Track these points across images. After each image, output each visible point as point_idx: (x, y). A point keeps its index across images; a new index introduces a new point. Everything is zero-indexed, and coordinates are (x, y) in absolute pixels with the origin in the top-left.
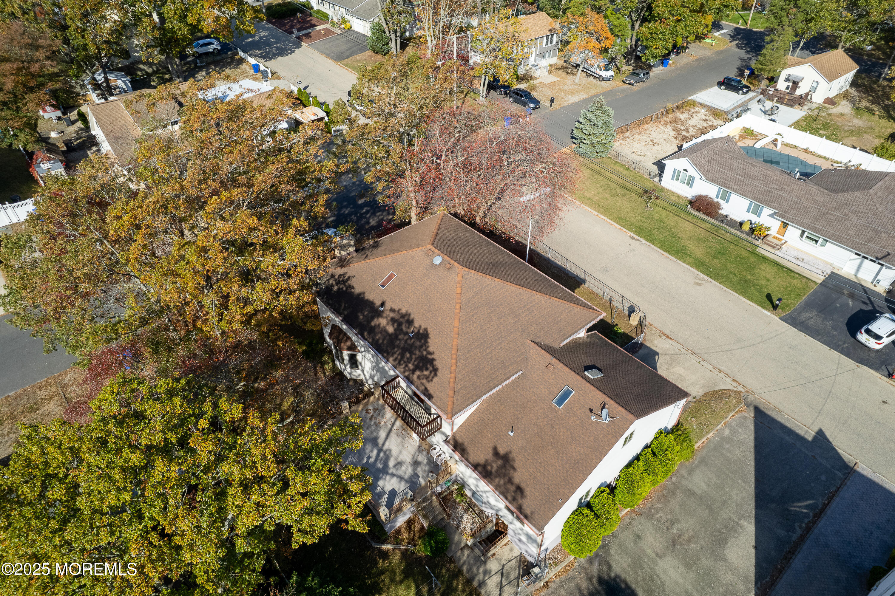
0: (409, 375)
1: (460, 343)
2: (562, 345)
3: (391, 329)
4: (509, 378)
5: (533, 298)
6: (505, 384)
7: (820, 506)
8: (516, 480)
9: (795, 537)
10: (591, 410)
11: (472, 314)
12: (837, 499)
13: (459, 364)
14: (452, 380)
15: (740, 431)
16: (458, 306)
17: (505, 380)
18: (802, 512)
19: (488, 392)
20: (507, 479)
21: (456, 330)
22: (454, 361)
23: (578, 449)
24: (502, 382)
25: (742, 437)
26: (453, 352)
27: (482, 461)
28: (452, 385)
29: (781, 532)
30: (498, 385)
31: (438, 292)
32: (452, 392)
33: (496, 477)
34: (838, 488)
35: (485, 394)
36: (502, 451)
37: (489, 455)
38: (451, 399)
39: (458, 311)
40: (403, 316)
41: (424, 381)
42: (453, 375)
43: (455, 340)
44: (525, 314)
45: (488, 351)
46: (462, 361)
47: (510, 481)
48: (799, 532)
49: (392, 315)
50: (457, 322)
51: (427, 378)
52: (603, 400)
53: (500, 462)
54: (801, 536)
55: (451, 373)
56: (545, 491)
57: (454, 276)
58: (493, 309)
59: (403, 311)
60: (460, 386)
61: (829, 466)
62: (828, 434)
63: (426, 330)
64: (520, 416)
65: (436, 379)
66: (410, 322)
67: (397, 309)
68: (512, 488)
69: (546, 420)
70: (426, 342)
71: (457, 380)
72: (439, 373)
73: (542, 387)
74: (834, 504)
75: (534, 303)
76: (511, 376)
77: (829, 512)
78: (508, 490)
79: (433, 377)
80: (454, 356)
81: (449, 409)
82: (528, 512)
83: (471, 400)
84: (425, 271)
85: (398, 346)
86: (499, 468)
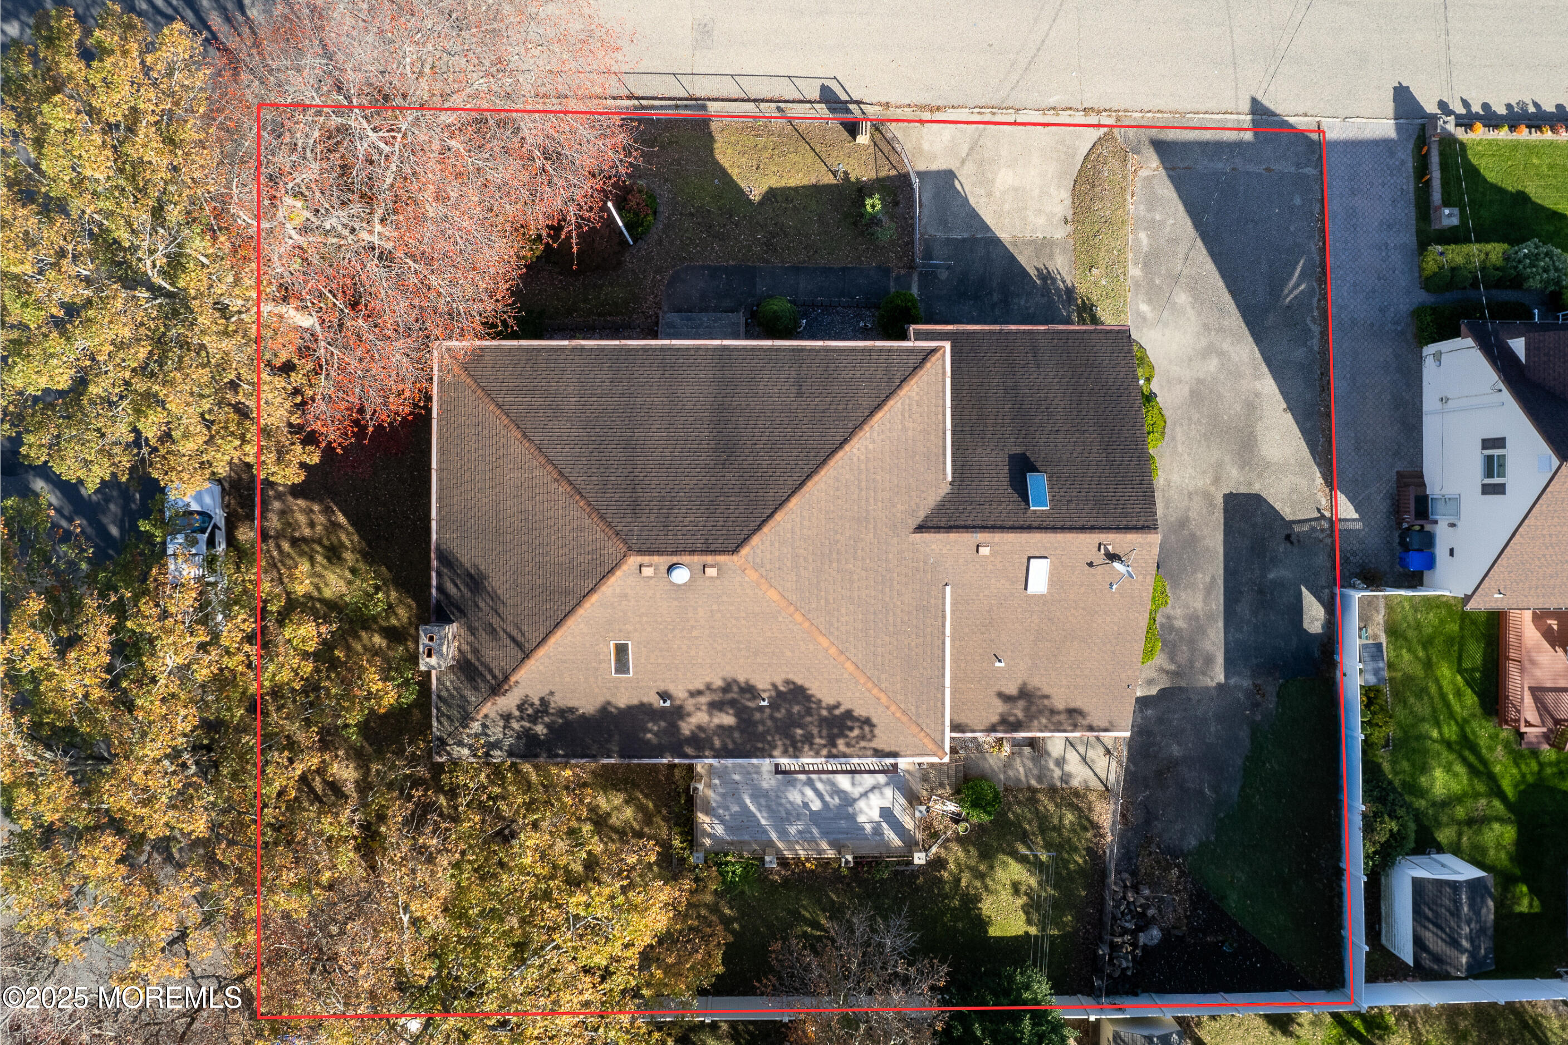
0: (830, 752)
1: (855, 659)
2: (950, 478)
3: (728, 719)
4: (944, 617)
5: (855, 459)
6: (948, 631)
7: (1317, 259)
8: (1060, 705)
9: (1315, 343)
10: (1090, 565)
11: (823, 602)
12: (1330, 226)
13: (883, 686)
14: (898, 715)
15: (1158, 217)
16: (798, 617)
17: (944, 626)
18: (1302, 292)
19: (943, 667)
20: (1047, 713)
21: (833, 651)
22: (875, 691)
23: (1108, 619)
24: (944, 633)
25: (1168, 229)
26: (862, 681)
27: (995, 719)
28: (904, 719)
29: (1299, 354)
30: (943, 643)
31: (737, 619)
32: (914, 727)
33: (1031, 721)
34: (1322, 201)
35: (943, 675)
36: (1012, 690)
37: (999, 707)
38: (922, 734)
39: (807, 624)
40: (727, 688)
41: (863, 744)
42: (893, 708)
43: (848, 665)
44: (872, 501)
45: (891, 619)
46: (883, 676)
47: (1053, 712)
48: (1316, 329)
49: (703, 700)
50: (822, 640)
51: (863, 737)
52: (1096, 542)
53: (1021, 704)
54: (1321, 333)
55: (887, 708)
56: (1102, 690)
57: (738, 579)
58: (834, 556)
59: (719, 683)
60: (913, 708)
61: (1293, 169)
62: (1266, 103)
63: (787, 682)
64: (993, 636)
65: (876, 731)
66: (750, 690)
67: (702, 687)
68: (1062, 717)
69: (1035, 617)
70: (809, 698)
71: (902, 706)
72: (875, 720)
73: (993, 581)
74: (1330, 238)
75: (863, 466)
76: (944, 611)
77: (1331, 261)
78: (1060, 723)
79: (872, 731)
80: (870, 685)
81: (931, 746)
82: (1104, 724)
83: (939, 704)
84: (676, 603)
85: (768, 732)
86: (1026, 710)
